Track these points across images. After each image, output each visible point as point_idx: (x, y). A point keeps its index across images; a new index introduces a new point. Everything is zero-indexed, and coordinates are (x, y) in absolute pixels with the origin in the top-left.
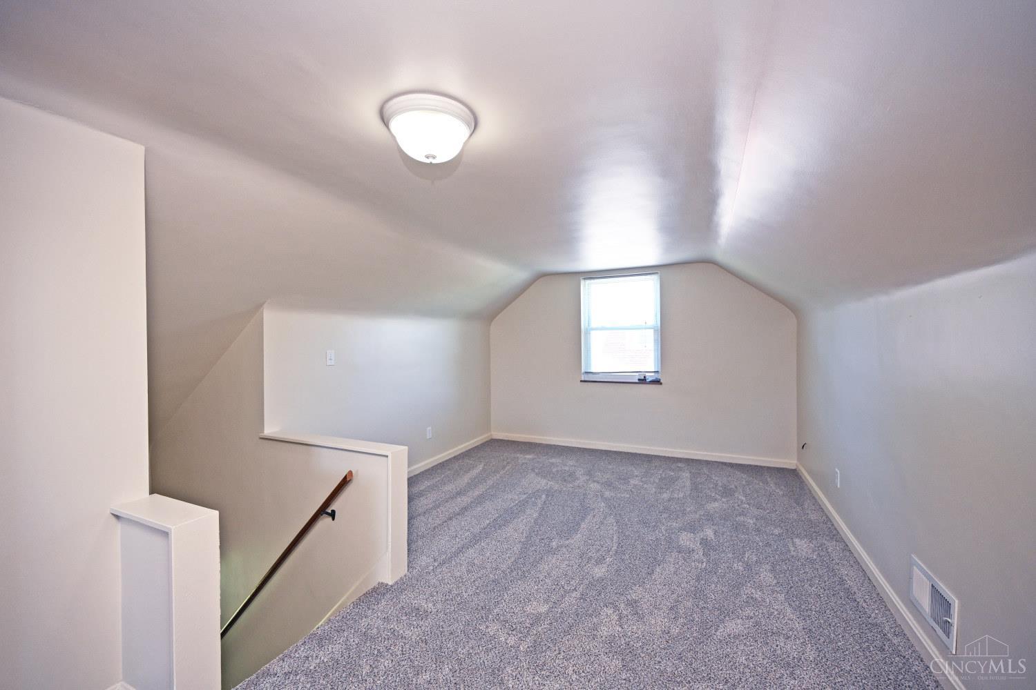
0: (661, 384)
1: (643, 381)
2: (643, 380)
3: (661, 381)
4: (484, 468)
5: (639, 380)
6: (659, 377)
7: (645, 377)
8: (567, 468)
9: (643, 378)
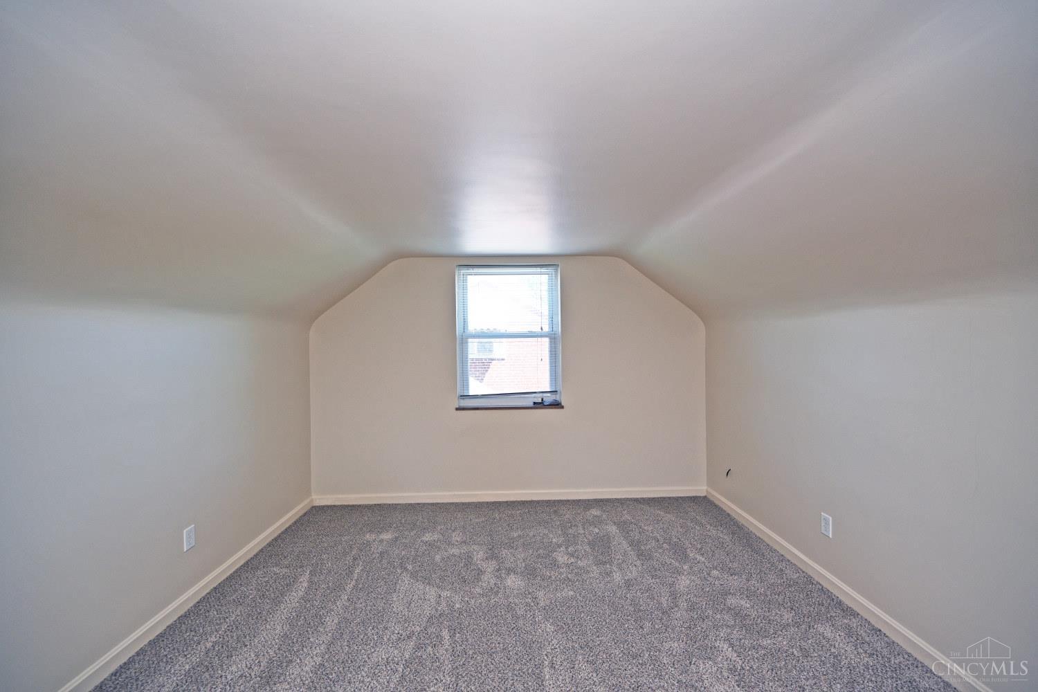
0: (562, 407)
1: (539, 405)
2: (540, 403)
3: (563, 404)
4: (311, 582)
5: (535, 403)
6: (558, 399)
7: (542, 400)
8: (455, 551)
9: (540, 401)
